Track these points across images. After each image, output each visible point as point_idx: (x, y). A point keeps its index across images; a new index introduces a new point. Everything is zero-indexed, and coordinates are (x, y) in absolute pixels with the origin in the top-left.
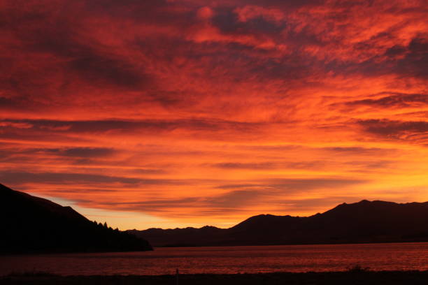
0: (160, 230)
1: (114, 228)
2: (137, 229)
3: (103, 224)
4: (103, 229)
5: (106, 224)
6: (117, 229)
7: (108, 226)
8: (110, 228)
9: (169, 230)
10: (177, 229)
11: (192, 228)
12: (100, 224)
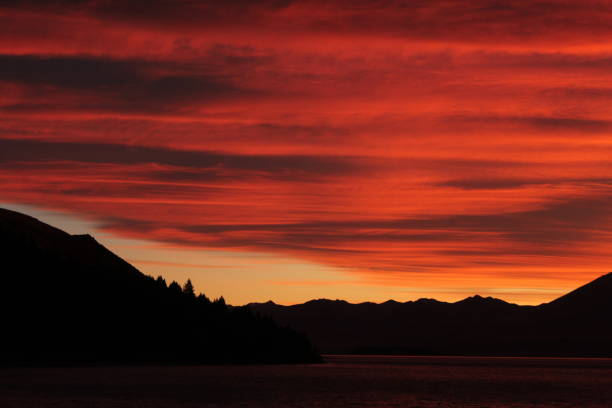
0: (341, 305)
1: (212, 297)
2: (277, 302)
3: (182, 284)
4: (182, 298)
5: (189, 285)
6: (222, 300)
7: (197, 293)
8: (202, 297)
9: (368, 307)
10: (391, 304)
11: (433, 302)
12: (175, 285)
